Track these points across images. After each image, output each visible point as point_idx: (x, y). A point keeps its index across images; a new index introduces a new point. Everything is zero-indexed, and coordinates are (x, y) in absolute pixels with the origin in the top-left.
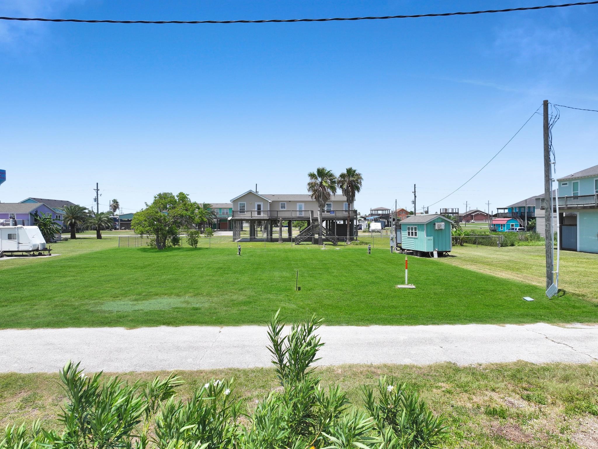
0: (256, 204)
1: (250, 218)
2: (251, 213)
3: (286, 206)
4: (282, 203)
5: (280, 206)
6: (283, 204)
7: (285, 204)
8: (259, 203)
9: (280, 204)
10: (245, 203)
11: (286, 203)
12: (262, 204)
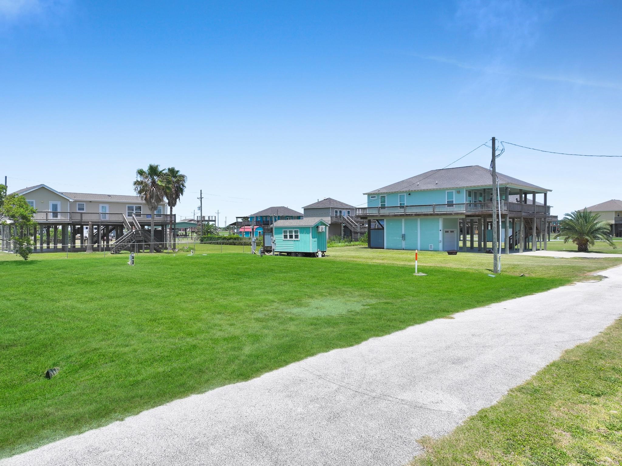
0: (51, 203)
1: (45, 221)
2: (47, 214)
3: (85, 207)
4: (79, 203)
5: (77, 207)
6: (81, 204)
7: (83, 204)
8: (55, 203)
9: (77, 205)
10: (34, 201)
11: (85, 203)
12: (59, 204)
